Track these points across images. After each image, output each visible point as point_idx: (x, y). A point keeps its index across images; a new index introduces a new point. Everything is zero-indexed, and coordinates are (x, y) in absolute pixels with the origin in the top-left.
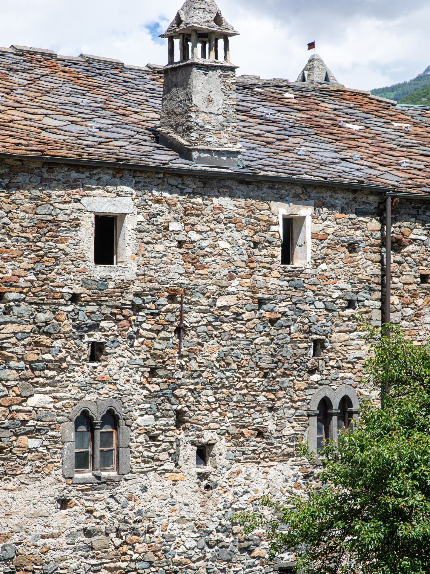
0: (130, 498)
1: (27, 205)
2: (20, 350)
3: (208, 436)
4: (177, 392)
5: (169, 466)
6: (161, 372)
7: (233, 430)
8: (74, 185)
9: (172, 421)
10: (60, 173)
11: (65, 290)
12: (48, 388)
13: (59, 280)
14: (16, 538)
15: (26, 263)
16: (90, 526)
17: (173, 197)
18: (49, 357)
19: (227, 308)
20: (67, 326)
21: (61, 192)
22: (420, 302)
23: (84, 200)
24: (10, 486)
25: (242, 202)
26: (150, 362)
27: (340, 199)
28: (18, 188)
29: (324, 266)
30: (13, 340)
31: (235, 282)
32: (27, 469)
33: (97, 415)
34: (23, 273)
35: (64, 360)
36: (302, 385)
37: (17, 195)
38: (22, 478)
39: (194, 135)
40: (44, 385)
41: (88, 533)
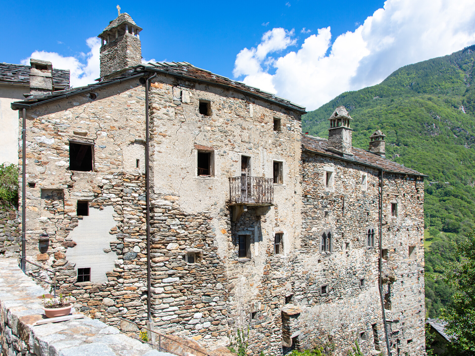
0: (333, 260)
1: (312, 168)
2: (310, 213)
3: (348, 241)
4: (342, 227)
5: (340, 250)
6: (339, 221)
7: (353, 239)
8: (321, 162)
9: (341, 236)
10: (319, 158)
11: (320, 195)
12: (316, 226)
13: (319, 192)
14: (309, 272)
15: (312, 186)
16: (325, 268)
17: (341, 168)
18: (316, 216)
19: (351, 202)
20: (320, 206)
21: (319, 164)
22: (387, 202)
23: (324, 167)
24: (308, 256)
25: (354, 170)
26: (337, 218)
27: (372, 171)
28: (310, 162)
29: (369, 191)
30: (309, 210)
31: (353, 194)
32: (312, 251)
33: (327, 234)
34: (311, 189)
35: (319, 217)
36: (365, 226)
37: (310, 164)
38: (311, 254)
39: (343, 149)
40: (315, 224)
41: (324, 270)
